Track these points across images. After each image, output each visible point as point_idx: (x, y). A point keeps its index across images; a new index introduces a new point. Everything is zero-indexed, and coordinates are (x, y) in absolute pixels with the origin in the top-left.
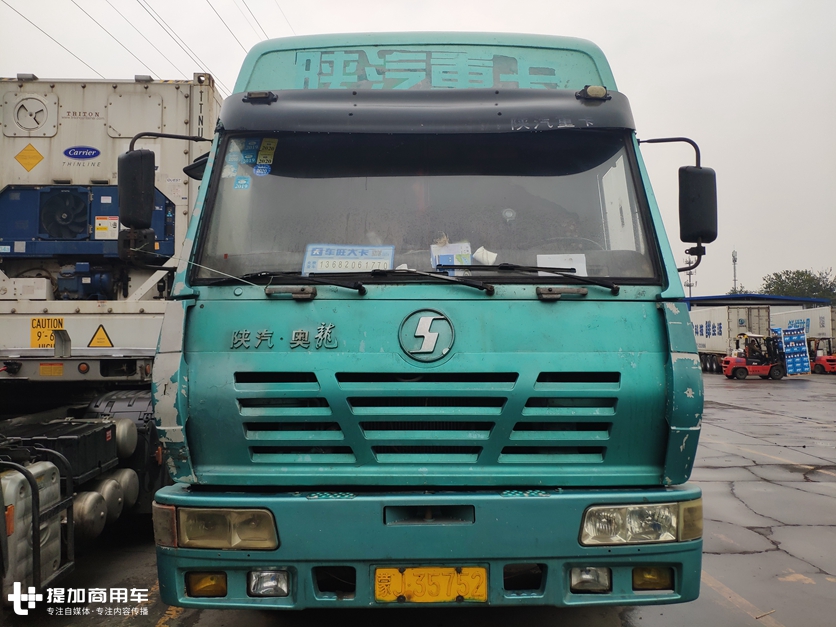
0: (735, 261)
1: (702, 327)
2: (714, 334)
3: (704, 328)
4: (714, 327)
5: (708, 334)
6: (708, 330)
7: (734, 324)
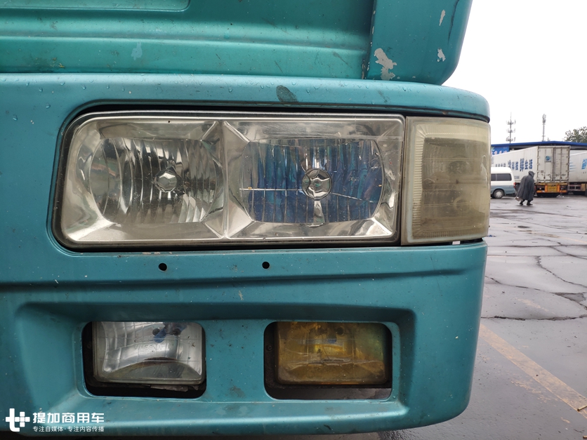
0: (544, 121)
1: (517, 163)
2: (527, 168)
3: (519, 164)
4: (526, 163)
5: (522, 168)
6: (522, 165)
7: (542, 160)
